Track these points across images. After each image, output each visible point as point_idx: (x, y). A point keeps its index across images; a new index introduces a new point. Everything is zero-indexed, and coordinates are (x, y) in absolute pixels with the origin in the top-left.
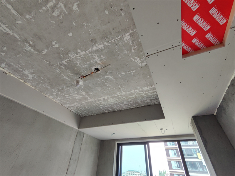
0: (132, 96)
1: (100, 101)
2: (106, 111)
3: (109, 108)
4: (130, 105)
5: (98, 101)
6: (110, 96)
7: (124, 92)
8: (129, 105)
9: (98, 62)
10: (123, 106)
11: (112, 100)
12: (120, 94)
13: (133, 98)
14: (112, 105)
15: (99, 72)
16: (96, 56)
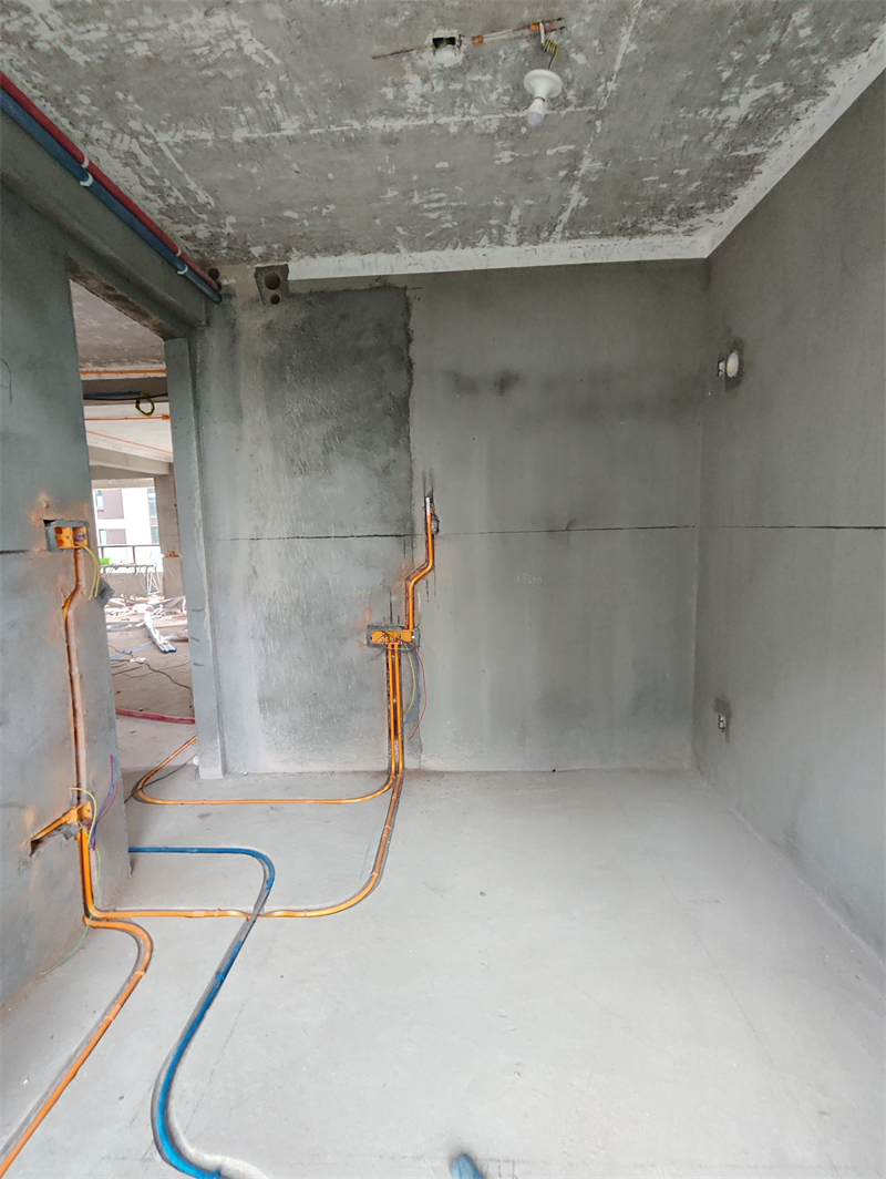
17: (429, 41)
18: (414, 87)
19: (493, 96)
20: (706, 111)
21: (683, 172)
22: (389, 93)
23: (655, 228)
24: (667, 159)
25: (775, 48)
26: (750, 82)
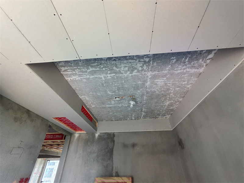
6: (120, 75)
7: (101, 78)
12: (108, 77)
17: (115, 97)
18: (113, 102)
19: (126, 103)
20: (161, 104)
21: (161, 110)
22: (109, 103)
23: (159, 117)
24: (158, 109)
25: (169, 97)
26: (167, 101)
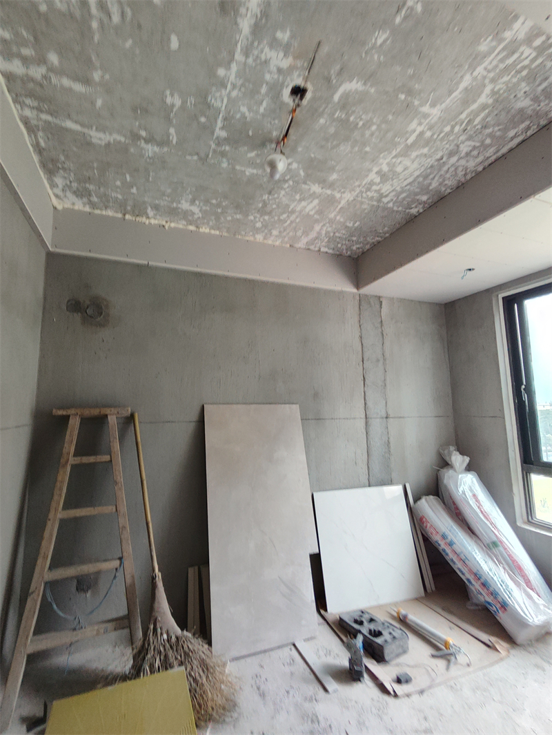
0: (474, 101)
1: (374, 188)
2: (414, 211)
3: (416, 194)
4: (490, 146)
5: (369, 189)
6: (394, 153)
7: (433, 105)
8: (486, 147)
9: (285, 63)
10: (463, 162)
11: (407, 162)
12: (420, 124)
13: (484, 107)
14: (421, 179)
15: (308, 95)
16: (267, 49)
